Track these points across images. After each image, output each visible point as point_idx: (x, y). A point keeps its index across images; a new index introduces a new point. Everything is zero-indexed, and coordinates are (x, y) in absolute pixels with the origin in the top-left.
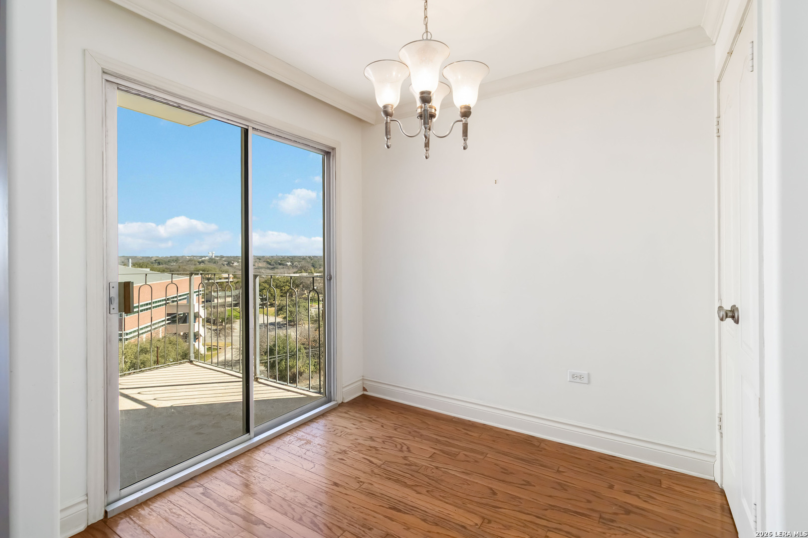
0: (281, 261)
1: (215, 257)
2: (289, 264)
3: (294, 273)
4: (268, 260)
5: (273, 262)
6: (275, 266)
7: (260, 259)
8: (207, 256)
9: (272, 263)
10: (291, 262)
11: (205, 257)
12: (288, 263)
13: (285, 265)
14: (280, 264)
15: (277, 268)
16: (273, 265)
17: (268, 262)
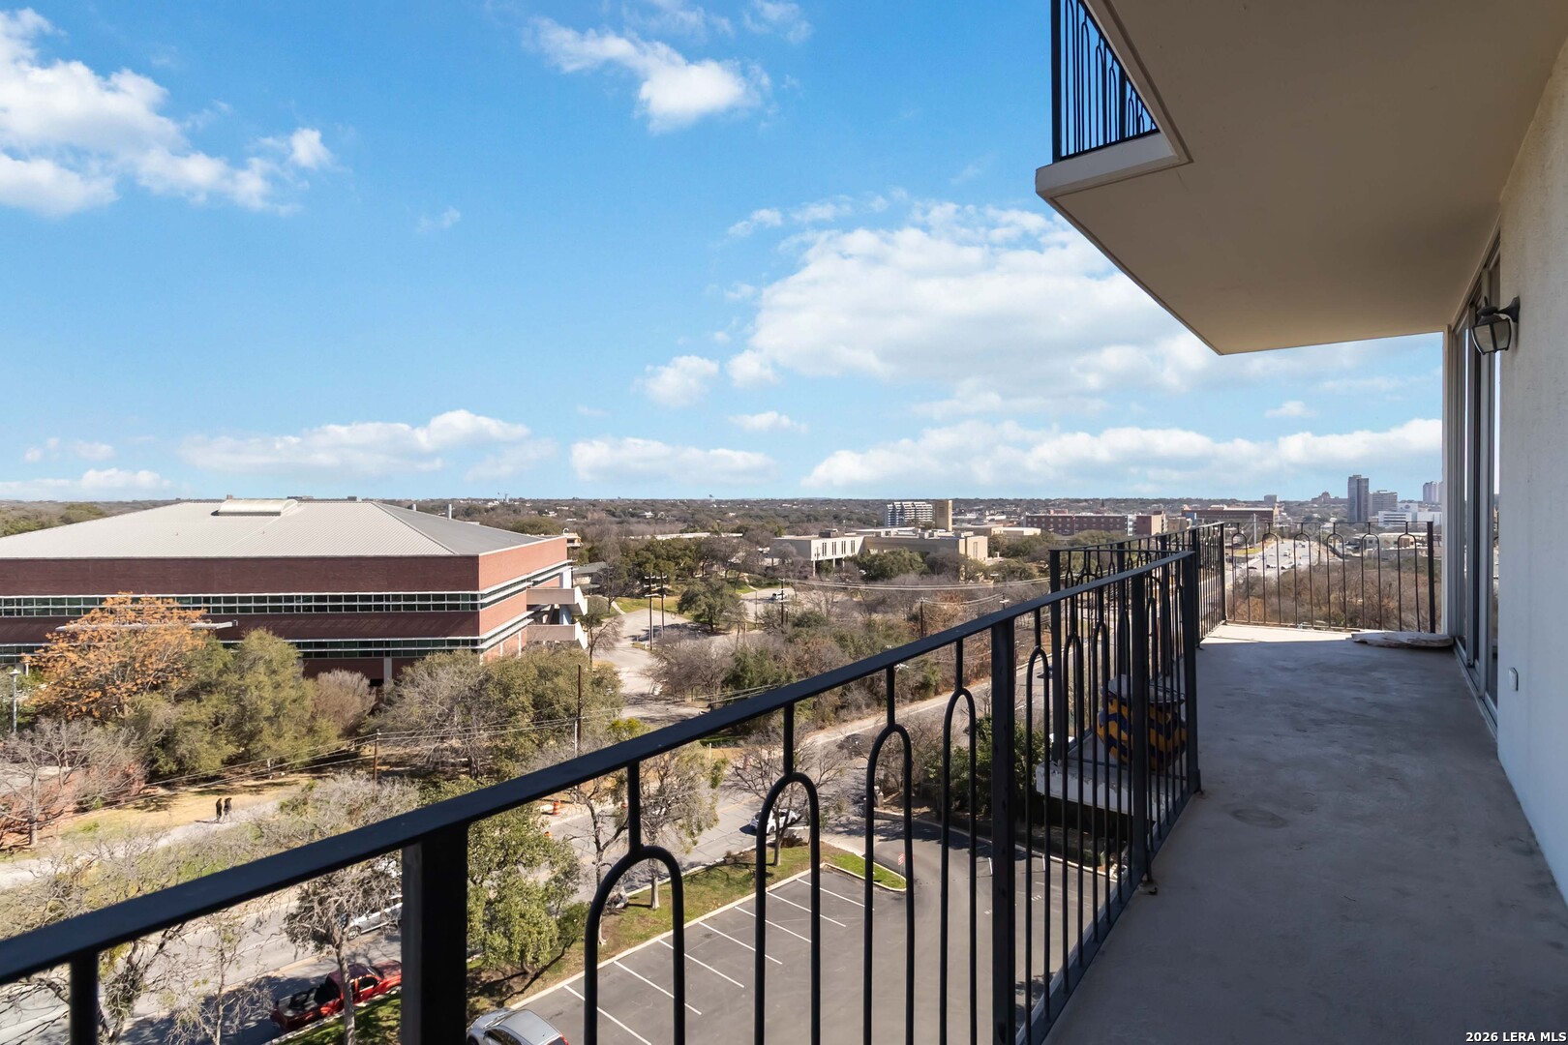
0: (635, 509)
1: (510, 500)
2: (649, 514)
3: (681, 532)
4: (610, 508)
5: (618, 510)
6: (626, 519)
7: (594, 506)
8: (496, 500)
9: (618, 512)
10: (652, 511)
11: (492, 501)
12: (646, 514)
13: (641, 517)
14: (633, 515)
15: (628, 523)
16: (620, 517)
17: (610, 511)
